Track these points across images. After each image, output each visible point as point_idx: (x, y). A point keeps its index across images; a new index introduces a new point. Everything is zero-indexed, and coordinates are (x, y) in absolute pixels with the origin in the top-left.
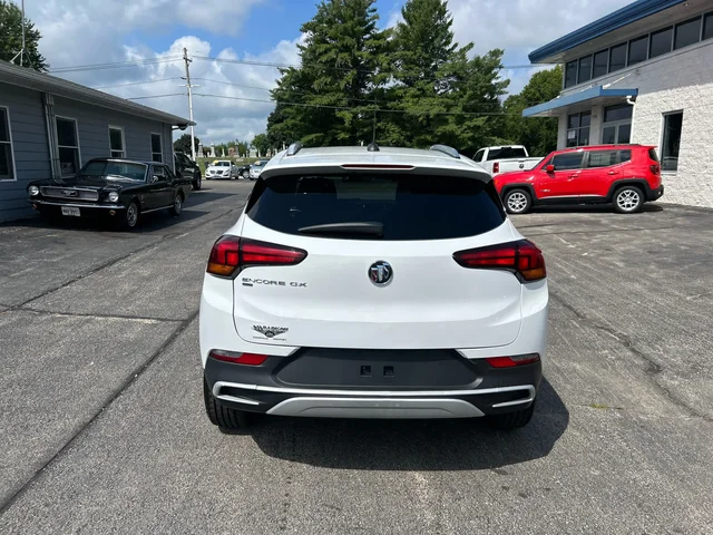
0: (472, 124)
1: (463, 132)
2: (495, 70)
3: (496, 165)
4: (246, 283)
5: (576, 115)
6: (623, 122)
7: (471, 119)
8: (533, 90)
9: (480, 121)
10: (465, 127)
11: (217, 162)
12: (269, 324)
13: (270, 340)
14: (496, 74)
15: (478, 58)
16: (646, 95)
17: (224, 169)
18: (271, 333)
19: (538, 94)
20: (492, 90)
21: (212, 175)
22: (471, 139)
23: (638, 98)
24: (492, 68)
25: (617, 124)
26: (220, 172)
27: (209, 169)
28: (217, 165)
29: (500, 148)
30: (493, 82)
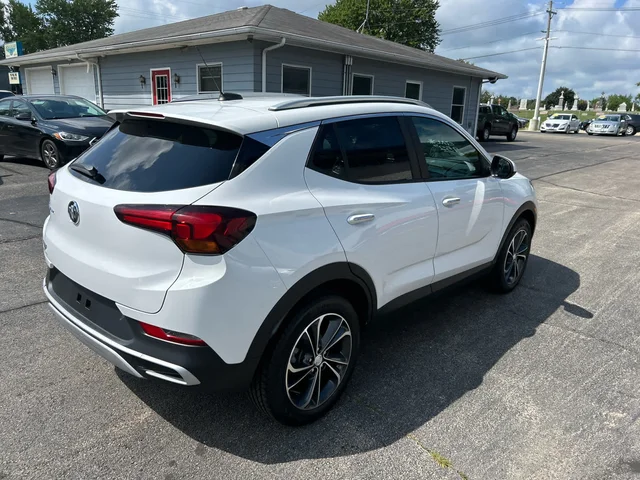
11: (557, 115)
17: (562, 122)
21: (546, 128)
26: (556, 126)
27: (545, 122)
28: (556, 118)
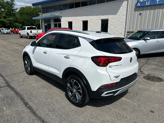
0: (9, 19)
1: (6, 21)
2: (13, 5)
3: (31, 31)
4: (110, 67)
5: (46, 20)
6: (59, 23)
7: (8, 18)
8: (21, 11)
9: (11, 19)
10: (7, 20)
12: (117, 75)
13: (117, 79)
14: (13, 6)
15: (8, 1)
16: (64, 18)
18: (117, 77)
19: (22, 13)
20: (13, 10)
22: (9, 23)
23: (62, 18)
24: (12, 5)
25: (58, 23)
29: (30, 27)
30: (13, 8)
